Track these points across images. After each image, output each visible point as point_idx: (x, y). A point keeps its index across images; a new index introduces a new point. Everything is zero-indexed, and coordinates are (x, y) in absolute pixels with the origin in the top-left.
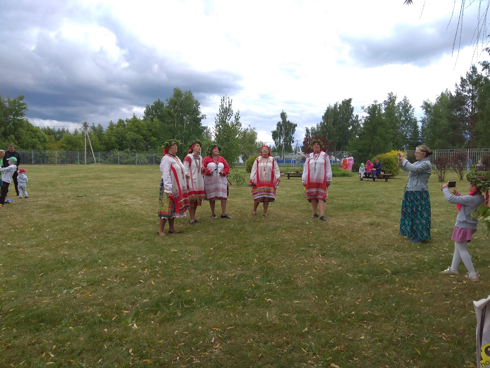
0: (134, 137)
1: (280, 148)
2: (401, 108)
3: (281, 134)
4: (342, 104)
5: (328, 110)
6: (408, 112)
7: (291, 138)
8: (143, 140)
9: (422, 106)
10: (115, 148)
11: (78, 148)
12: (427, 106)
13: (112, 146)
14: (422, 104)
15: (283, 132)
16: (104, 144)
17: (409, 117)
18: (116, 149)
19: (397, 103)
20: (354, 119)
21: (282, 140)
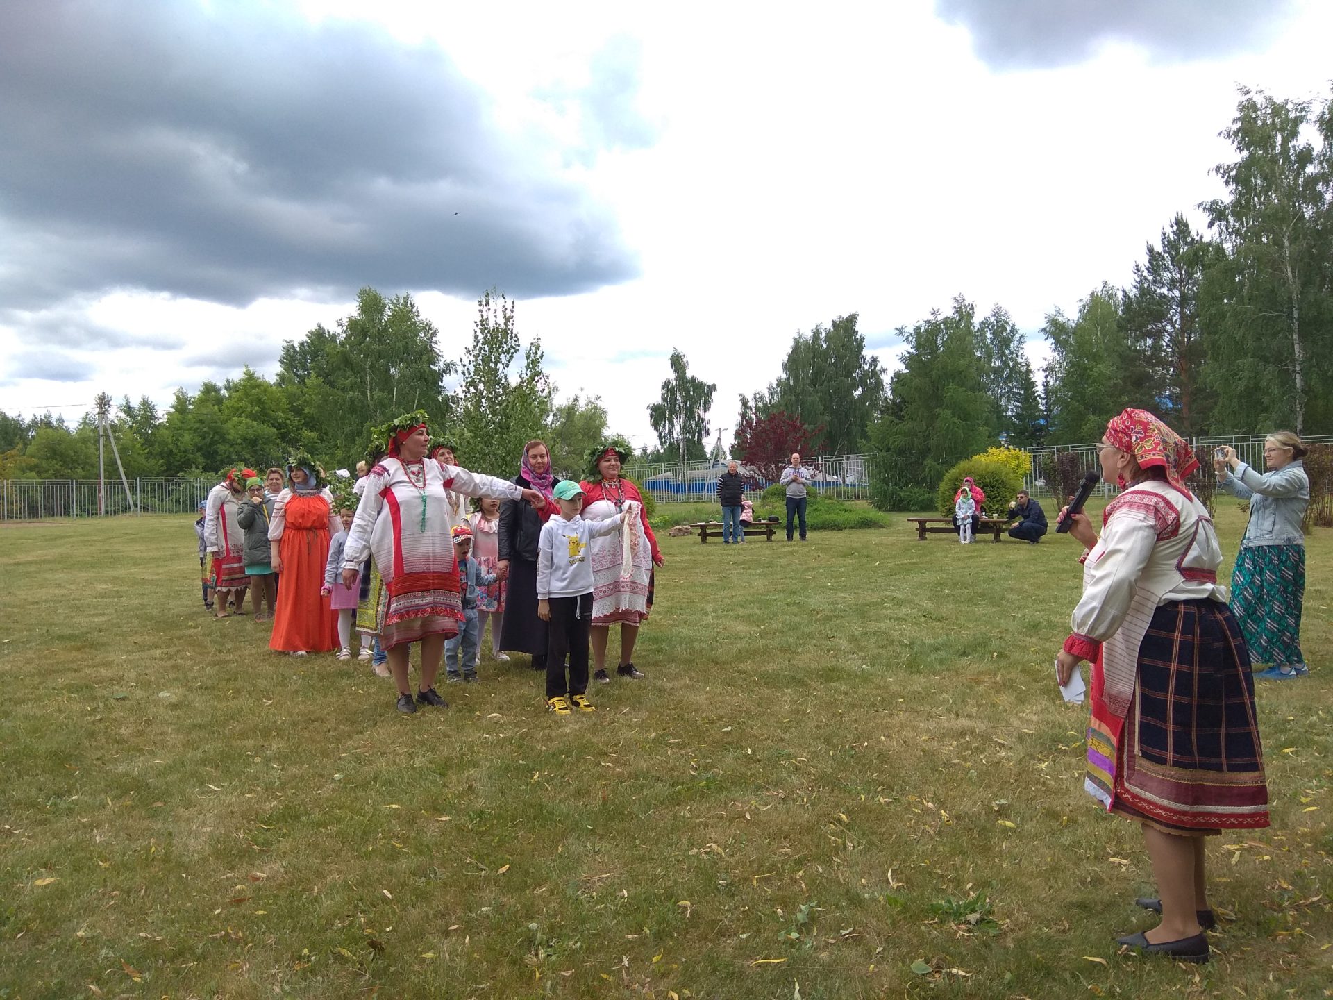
0: (251, 431)
1: (672, 450)
2: (989, 335)
3: (672, 411)
4: (832, 329)
5: (797, 346)
6: (1008, 347)
7: (702, 422)
8: (278, 441)
9: (1045, 329)
10: (194, 466)
11: (79, 470)
12: (1056, 330)
13: (183, 460)
14: (1044, 324)
15: (680, 407)
16: (161, 455)
17: (1011, 359)
18: (197, 468)
19: (977, 321)
20: (866, 368)
21: (677, 428)
